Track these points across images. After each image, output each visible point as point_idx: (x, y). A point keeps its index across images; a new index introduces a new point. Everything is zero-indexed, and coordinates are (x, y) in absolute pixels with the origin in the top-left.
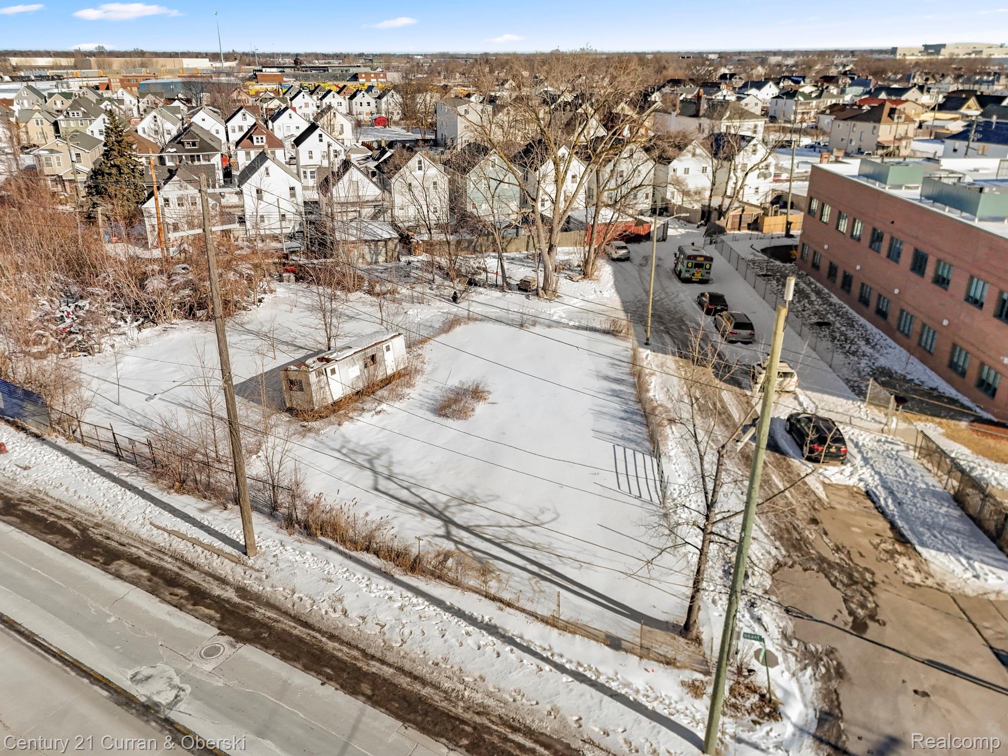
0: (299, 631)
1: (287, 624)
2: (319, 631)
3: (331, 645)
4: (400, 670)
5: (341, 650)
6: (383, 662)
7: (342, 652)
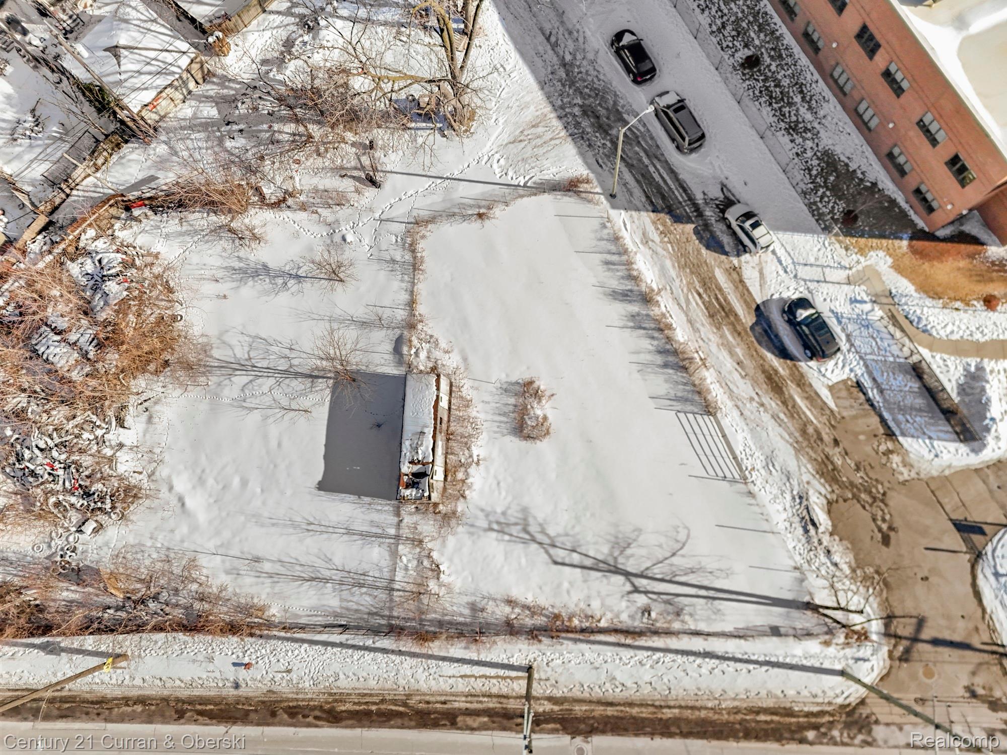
0: (610, 711)
1: (599, 710)
2: (619, 704)
3: (635, 711)
4: (680, 707)
5: (642, 712)
6: (669, 707)
7: (645, 713)
